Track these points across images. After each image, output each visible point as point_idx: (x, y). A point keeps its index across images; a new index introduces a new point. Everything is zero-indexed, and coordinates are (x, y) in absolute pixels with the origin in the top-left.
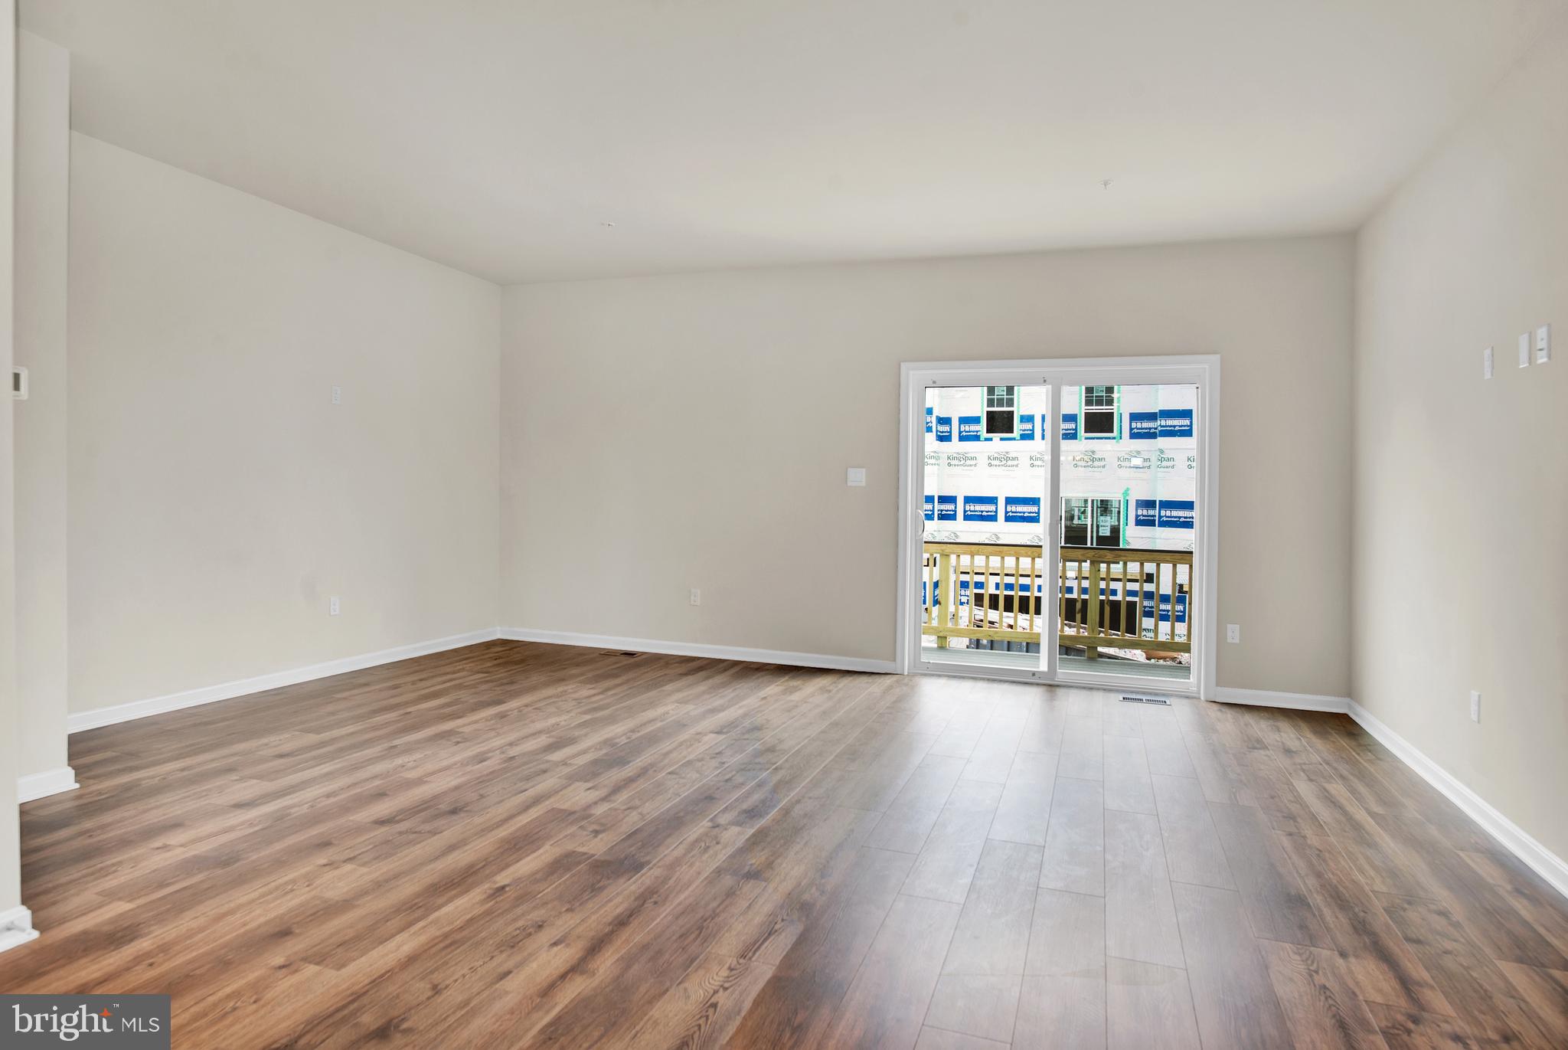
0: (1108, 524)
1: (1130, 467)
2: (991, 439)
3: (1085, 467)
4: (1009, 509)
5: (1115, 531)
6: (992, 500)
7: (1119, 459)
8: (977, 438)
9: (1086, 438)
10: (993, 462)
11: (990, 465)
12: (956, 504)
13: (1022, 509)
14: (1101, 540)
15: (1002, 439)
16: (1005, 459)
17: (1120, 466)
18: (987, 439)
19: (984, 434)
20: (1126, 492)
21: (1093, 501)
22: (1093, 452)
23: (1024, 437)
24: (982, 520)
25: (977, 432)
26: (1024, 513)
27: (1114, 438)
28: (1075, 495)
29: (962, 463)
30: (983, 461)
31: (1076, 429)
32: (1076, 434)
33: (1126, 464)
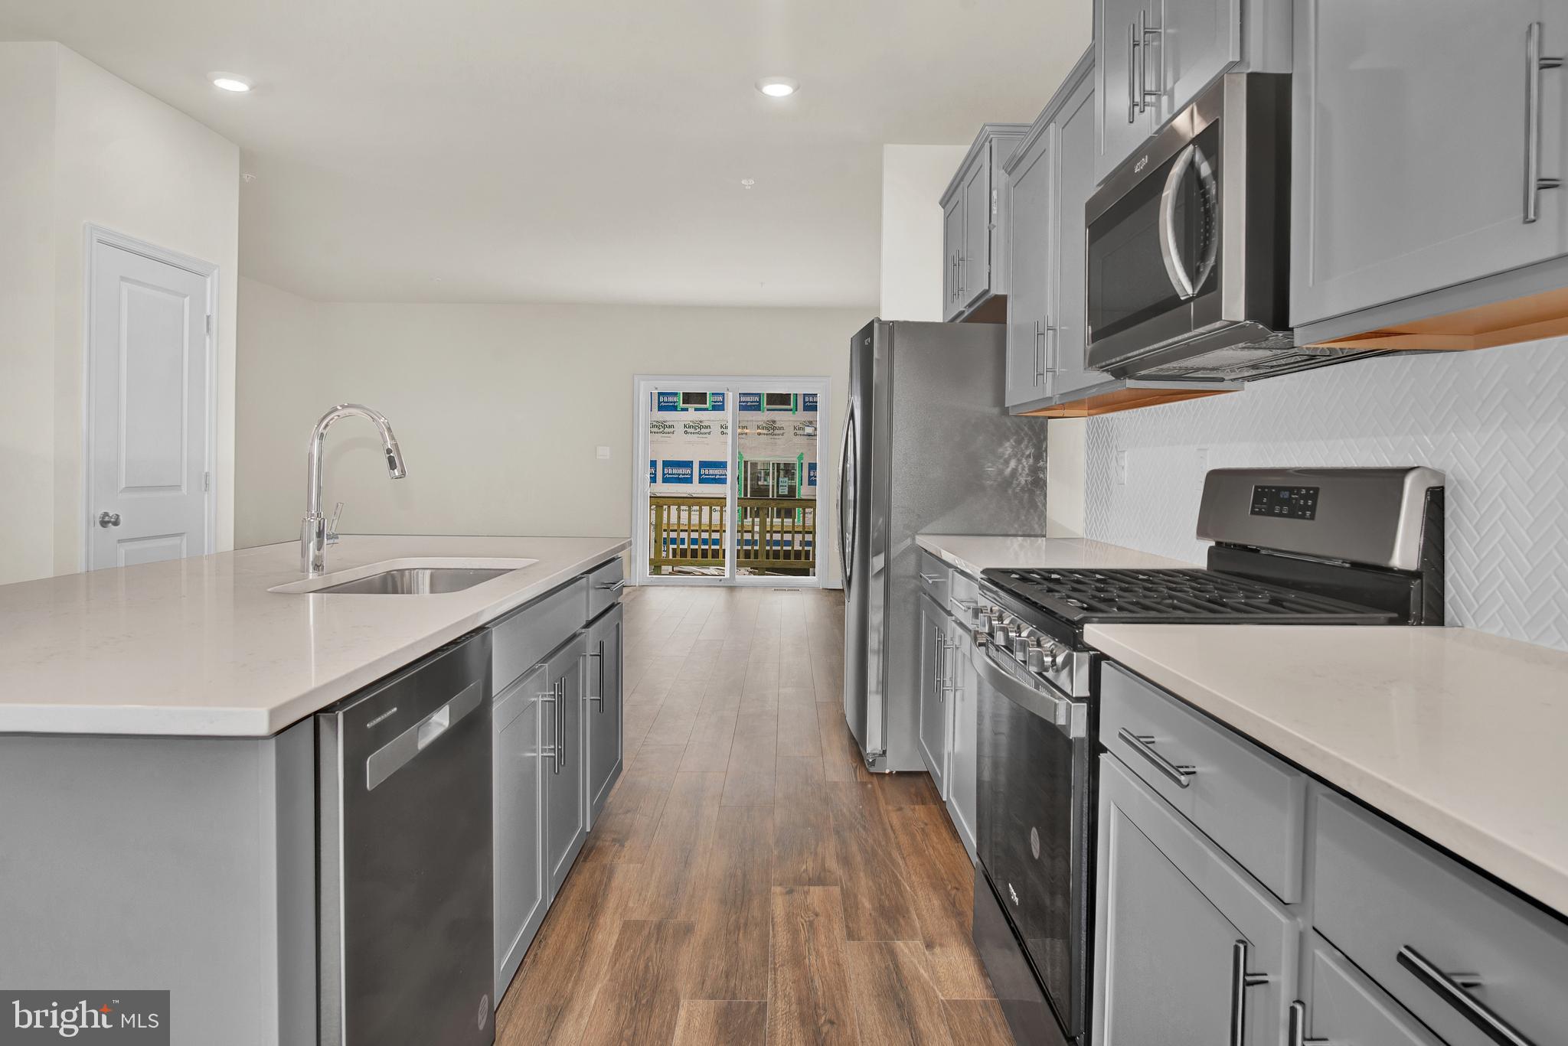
0: (786, 484)
1: (804, 435)
2: (687, 410)
3: (767, 434)
4: (702, 472)
5: (792, 490)
6: (688, 464)
7: (795, 428)
8: (674, 408)
9: (768, 410)
10: (689, 430)
11: (686, 432)
12: (656, 468)
13: (712, 470)
14: (781, 498)
15: (696, 410)
16: (699, 428)
17: (796, 434)
18: (683, 410)
19: (681, 405)
20: (801, 457)
21: (773, 464)
22: (774, 422)
23: (715, 408)
24: (680, 483)
25: (675, 402)
26: (716, 475)
27: (791, 410)
28: (762, 459)
29: (661, 430)
30: (679, 429)
31: (759, 402)
32: (759, 406)
33: (801, 432)
